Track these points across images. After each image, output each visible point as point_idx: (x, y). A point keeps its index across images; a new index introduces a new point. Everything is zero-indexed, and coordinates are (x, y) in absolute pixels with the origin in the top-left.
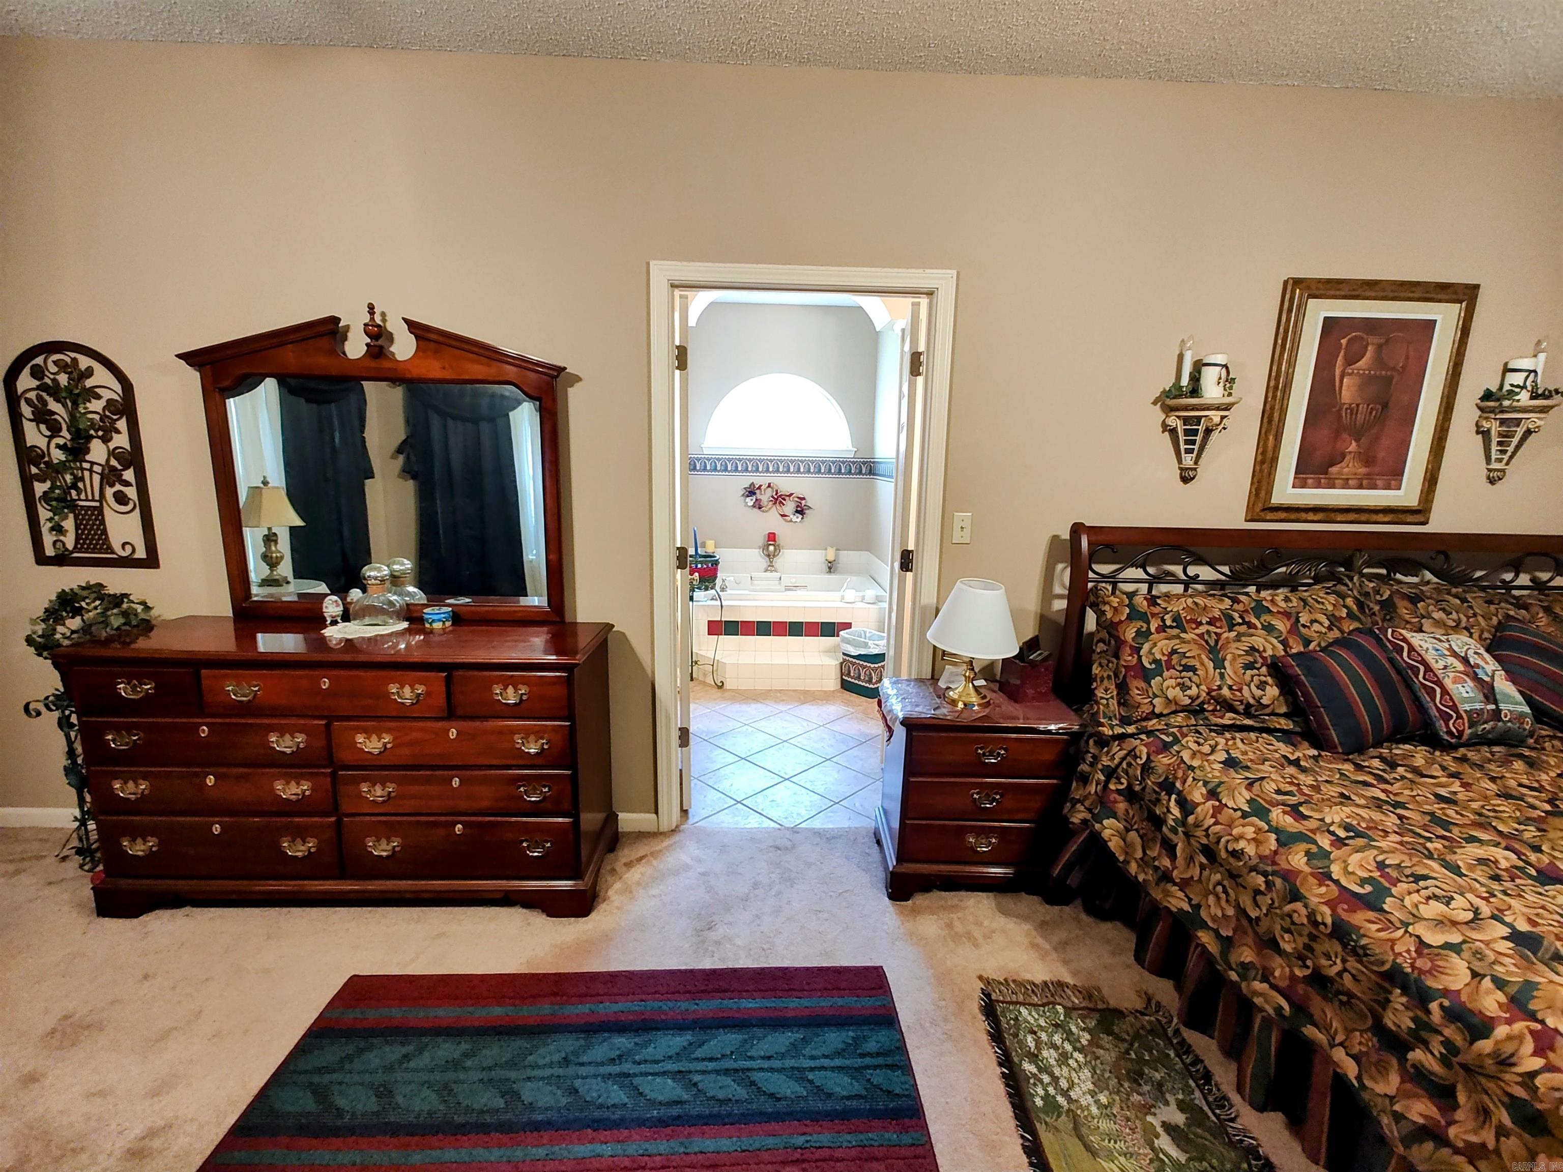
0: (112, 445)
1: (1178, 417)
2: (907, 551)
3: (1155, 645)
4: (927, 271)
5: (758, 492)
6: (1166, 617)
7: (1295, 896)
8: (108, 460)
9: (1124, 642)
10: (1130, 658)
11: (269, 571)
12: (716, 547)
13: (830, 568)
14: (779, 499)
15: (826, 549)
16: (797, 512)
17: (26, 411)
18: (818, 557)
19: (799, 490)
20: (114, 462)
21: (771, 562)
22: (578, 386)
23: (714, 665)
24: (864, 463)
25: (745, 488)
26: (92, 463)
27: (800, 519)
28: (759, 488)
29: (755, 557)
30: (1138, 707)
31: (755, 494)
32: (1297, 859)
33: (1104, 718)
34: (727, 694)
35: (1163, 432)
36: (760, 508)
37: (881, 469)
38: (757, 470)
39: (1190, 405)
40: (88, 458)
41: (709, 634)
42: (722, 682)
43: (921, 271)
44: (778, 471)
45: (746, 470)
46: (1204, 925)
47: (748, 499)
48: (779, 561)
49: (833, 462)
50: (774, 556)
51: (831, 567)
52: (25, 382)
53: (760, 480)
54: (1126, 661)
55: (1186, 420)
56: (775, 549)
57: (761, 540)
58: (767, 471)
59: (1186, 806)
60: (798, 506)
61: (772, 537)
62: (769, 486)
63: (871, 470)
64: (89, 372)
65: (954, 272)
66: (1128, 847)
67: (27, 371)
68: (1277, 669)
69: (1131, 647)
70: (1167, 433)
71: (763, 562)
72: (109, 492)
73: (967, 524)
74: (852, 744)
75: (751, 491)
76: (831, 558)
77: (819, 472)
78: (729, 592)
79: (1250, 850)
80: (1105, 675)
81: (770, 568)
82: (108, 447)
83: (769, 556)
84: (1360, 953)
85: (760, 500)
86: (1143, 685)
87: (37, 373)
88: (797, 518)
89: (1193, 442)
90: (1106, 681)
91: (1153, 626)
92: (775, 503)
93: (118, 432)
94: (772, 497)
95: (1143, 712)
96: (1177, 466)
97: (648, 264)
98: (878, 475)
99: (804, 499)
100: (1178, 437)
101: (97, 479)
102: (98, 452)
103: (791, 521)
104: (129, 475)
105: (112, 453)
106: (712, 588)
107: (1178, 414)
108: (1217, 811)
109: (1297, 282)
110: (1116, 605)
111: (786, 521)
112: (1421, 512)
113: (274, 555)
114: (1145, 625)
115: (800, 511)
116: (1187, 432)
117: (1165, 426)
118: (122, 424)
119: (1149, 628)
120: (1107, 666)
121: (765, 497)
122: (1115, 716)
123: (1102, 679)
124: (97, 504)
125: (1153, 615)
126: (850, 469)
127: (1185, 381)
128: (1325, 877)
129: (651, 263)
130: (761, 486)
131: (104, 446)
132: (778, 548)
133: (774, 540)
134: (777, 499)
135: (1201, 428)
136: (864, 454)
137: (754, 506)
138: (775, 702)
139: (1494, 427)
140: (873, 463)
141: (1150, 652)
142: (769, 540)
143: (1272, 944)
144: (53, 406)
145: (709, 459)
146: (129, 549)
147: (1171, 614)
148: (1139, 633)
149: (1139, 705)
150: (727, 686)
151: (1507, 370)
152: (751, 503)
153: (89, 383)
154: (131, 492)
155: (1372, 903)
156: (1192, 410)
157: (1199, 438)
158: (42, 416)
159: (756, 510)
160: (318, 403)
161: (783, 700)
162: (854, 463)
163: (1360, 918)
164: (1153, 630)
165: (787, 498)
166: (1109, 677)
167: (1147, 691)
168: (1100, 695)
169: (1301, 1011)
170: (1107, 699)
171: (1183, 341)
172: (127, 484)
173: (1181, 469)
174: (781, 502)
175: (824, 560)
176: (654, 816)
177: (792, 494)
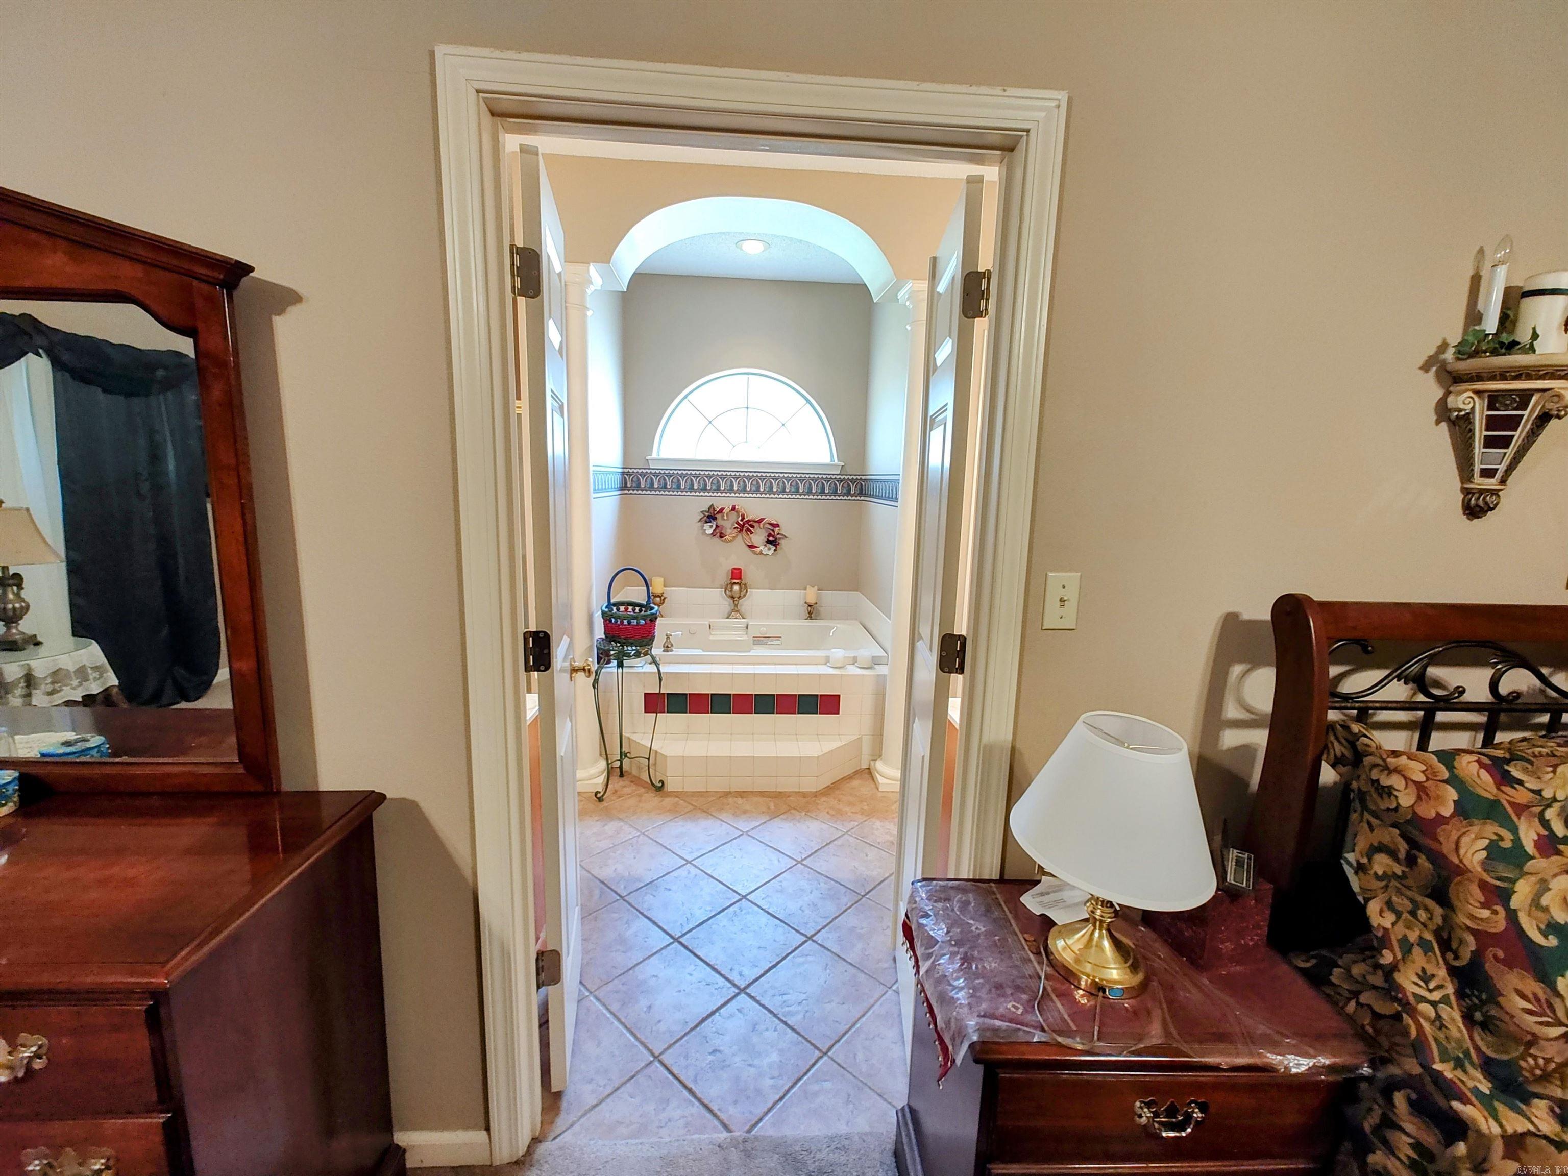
1: (1478, 392)
2: (952, 636)
3: (1543, 887)
4: (1011, 91)
5: (718, 516)
6: (1549, 814)
9: (1461, 871)
10: (1485, 913)
11: (4, 629)
12: (664, 587)
13: (810, 613)
14: (746, 526)
15: (805, 589)
16: (769, 542)
18: (794, 598)
19: (771, 516)
21: (736, 606)
22: (294, 311)
23: (651, 757)
24: (853, 481)
25: (702, 512)
27: (772, 551)
28: (721, 510)
29: (716, 597)
30: (1530, 1044)
31: (715, 519)
33: (1443, 1061)
34: (668, 801)
35: (1438, 422)
36: (721, 537)
37: (876, 488)
38: (718, 489)
39: (1512, 369)
41: (646, 712)
42: (662, 782)
43: (998, 91)
44: (744, 490)
45: (705, 489)
47: (707, 526)
48: (745, 604)
49: (815, 480)
50: (739, 598)
51: (812, 611)
53: (723, 501)
54: (1472, 917)
55: (1494, 399)
56: (740, 590)
57: (723, 575)
58: (731, 490)
60: (770, 535)
61: (736, 574)
62: (733, 509)
63: (861, 489)
65: (1063, 96)
69: (1483, 885)
70: (1444, 425)
71: (725, 604)
73: (1072, 594)
74: (846, 900)
75: (711, 516)
76: (811, 601)
77: (797, 491)
78: (676, 651)
80: (1413, 936)
81: (735, 610)
83: (733, 597)
85: (723, 527)
86: (1532, 986)
88: (769, 550)
89: (1505, 442)
90: (1417, 952)
91: (1529, 835)
92: (741, 531)
94: (737, 523)
95: (1548, 1061)
96: (1459, 485)
97: (432, 54)
98: (870, 496)
99: (777, 526)
100: (1471, 431)
103: (761, 553)
106: (646, 654)
107: (1479, 386)
110: (1421, 778)
111: (755, 553)
113: (10, 606)
114: (1508, 835)
115: (773, 541)
116: (1492, 423)
117: (1443, 412)
119: (1517, 841)
120: (1413, 913)
121: (728, 523)
122: (1467, 1053)
123: (1407, 947)
125: (1520, 809)
126: (836, 489)
127: (1491, 325)
129: (437, 49)
130: (722, 509)
132: (744, 587)
133: (740, 578)
134: (743, 526)
135: (1529, 415)
136: (853, 471)
137: (713, 535)
138: (735, 815)
140: (865, 480)
141: (1536, 903)
142: (732, 579)
145: (656, 475)
147: (1556, 806)
148: (1494, 851)
149: (1534, 1040)
150: (670, 787)
152: (710, 531)
156: (1517, 378)
157: (1518, 436)
159: (717, 540)
160: (129, 395)
161: (745, 812)
162: (840, 481)
164: (1530, 848)
165: (756, 525)
166: (1424, 944)
167: (1551, 1006)
168: (1411, 988)
170: (1434, 1004)
171: (1481, 251)
173: (1467, 492)
174: (748, 530)
175: (802, 602)
176: (484, 1133)
177: (762, 520)
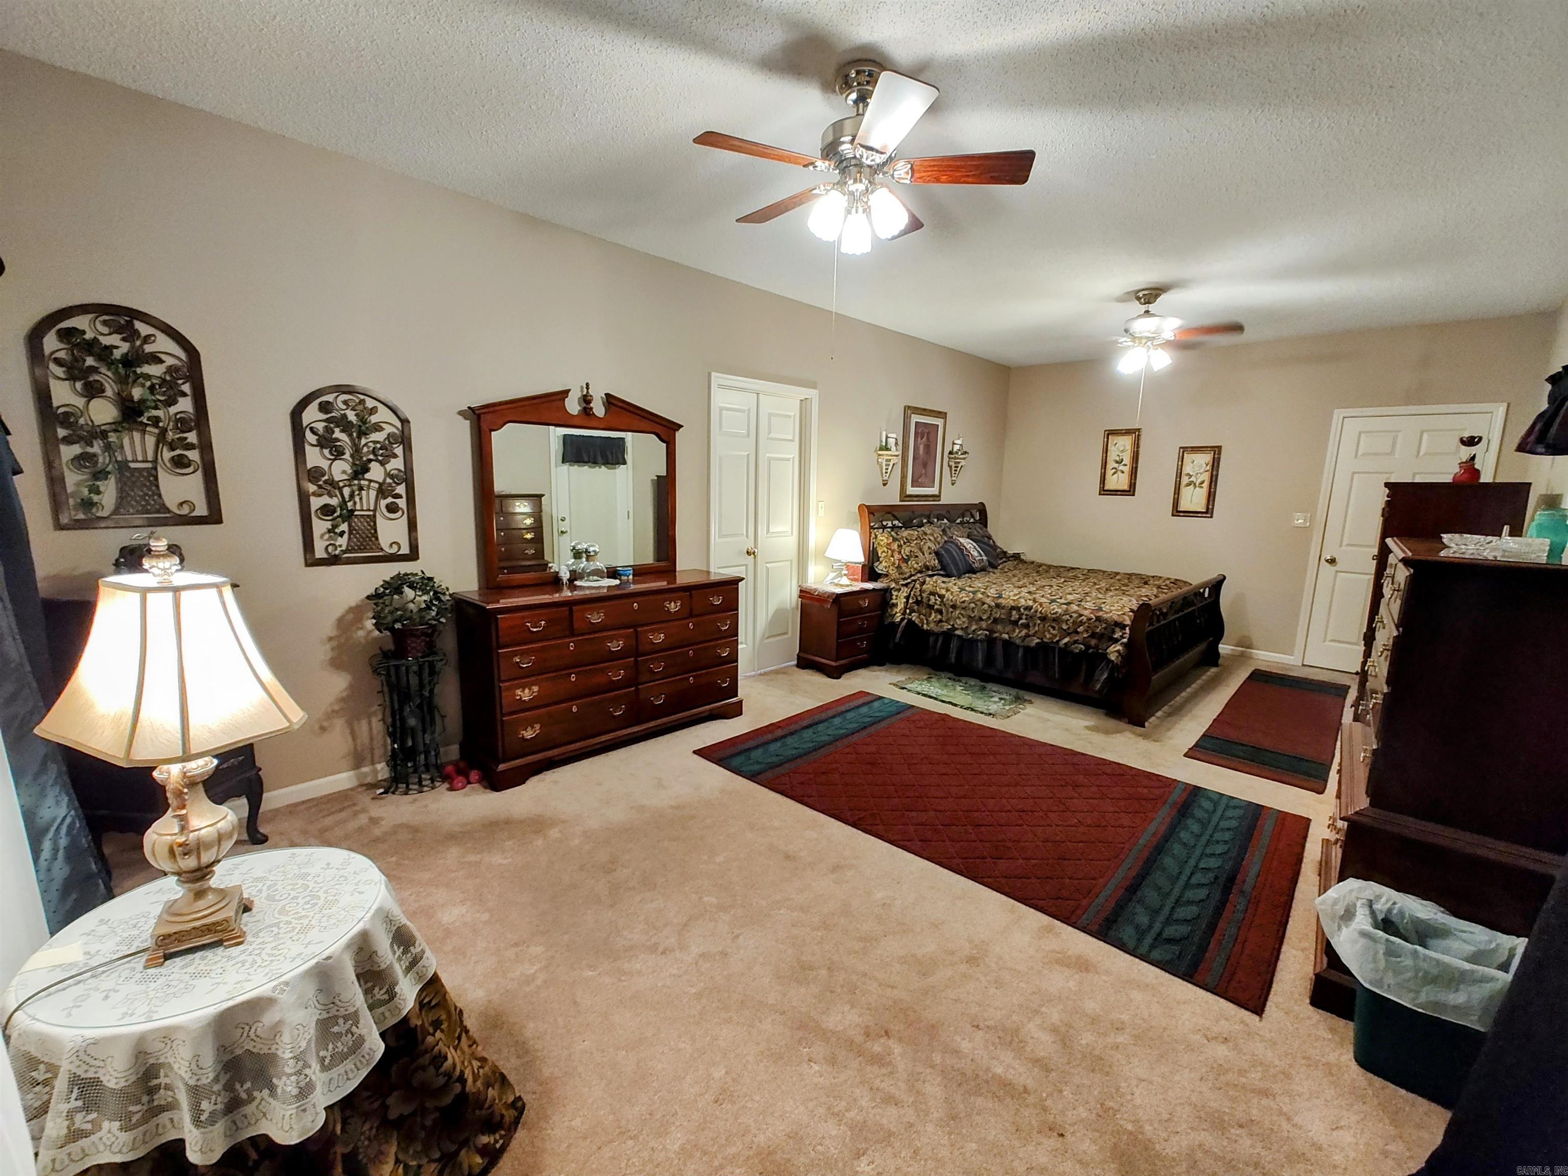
0: (389, 467)
1: (883, 459)
7: (984, 603)
8: (385, 480)
9: (894, 550)
17: (310, 438)
20: (389, 480)
26: (371, 481)
32: (980, 596)
40: (367, 476)
46: (957, 629)
52: (312, 415)
55: (886, 460)
59: (942, 597)
64: (373, 411)
66: (922, 620)
67: (315, 405)
68: (937, 554)
72: (383, 503)
79: (967, 599)
82: (385, 469)
84: (1003, 608)
86: (906, 565)
87: (325, 407)
89: (888, 469)
93: (395, 456)
95: (908, 575)
96: (881, 479)
100: (882, 467)
101: (373, 494)
102: (376, 472)
104: (401, 489)
105: (388, 475)
107: (883, 457)
108: (952, 593)
109: (909, 407)
112: (938, 497)
116: (886, 465)
118: (399, 450)
124: (371, 513)
127: (884, 444)
128: (988, 596)
131: (382, 468)
135: (891, 464)
139: (953, 465)
141: (904, 552)
143: (981, 619)
144: (338, 434)
146: (395, 548)
151: (954, 444)
153: (374, 419)
154: (402, 503)
155: (1000, 597)
156: (889, 456)
157: (890, 468)
158: (325, 441)
163: (1000, 601)
167: (908, 567)
169: (992, 631)
172: (398, 496)
173: (883, 480)
